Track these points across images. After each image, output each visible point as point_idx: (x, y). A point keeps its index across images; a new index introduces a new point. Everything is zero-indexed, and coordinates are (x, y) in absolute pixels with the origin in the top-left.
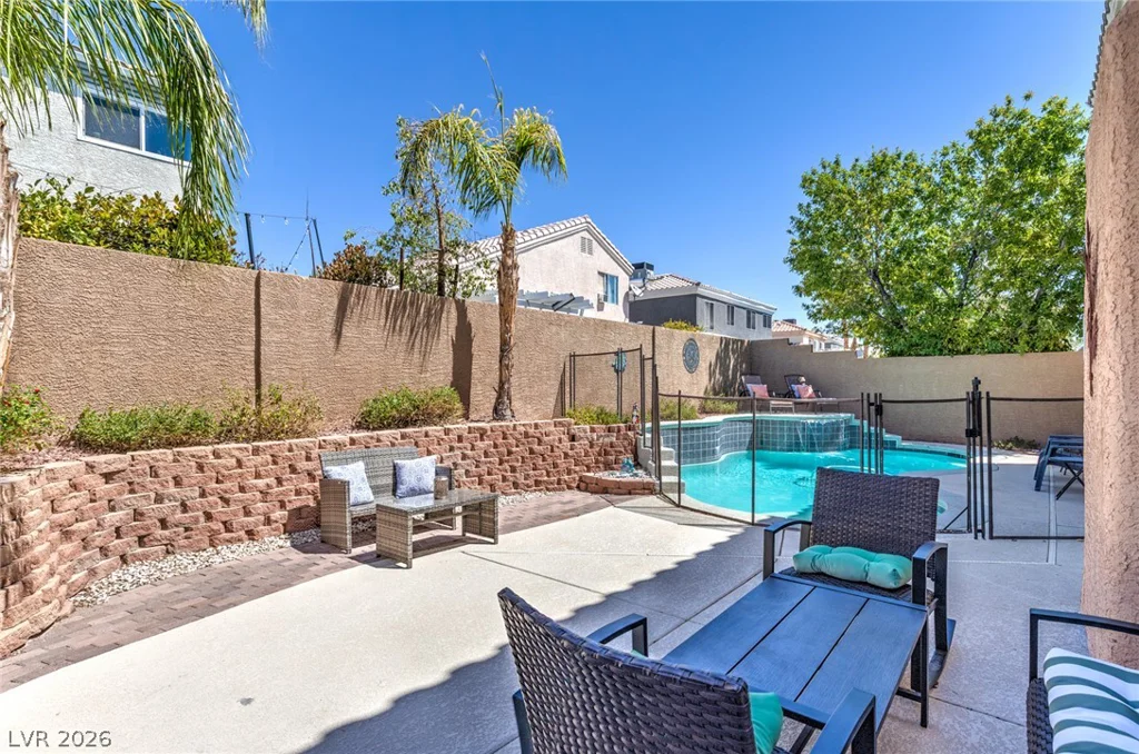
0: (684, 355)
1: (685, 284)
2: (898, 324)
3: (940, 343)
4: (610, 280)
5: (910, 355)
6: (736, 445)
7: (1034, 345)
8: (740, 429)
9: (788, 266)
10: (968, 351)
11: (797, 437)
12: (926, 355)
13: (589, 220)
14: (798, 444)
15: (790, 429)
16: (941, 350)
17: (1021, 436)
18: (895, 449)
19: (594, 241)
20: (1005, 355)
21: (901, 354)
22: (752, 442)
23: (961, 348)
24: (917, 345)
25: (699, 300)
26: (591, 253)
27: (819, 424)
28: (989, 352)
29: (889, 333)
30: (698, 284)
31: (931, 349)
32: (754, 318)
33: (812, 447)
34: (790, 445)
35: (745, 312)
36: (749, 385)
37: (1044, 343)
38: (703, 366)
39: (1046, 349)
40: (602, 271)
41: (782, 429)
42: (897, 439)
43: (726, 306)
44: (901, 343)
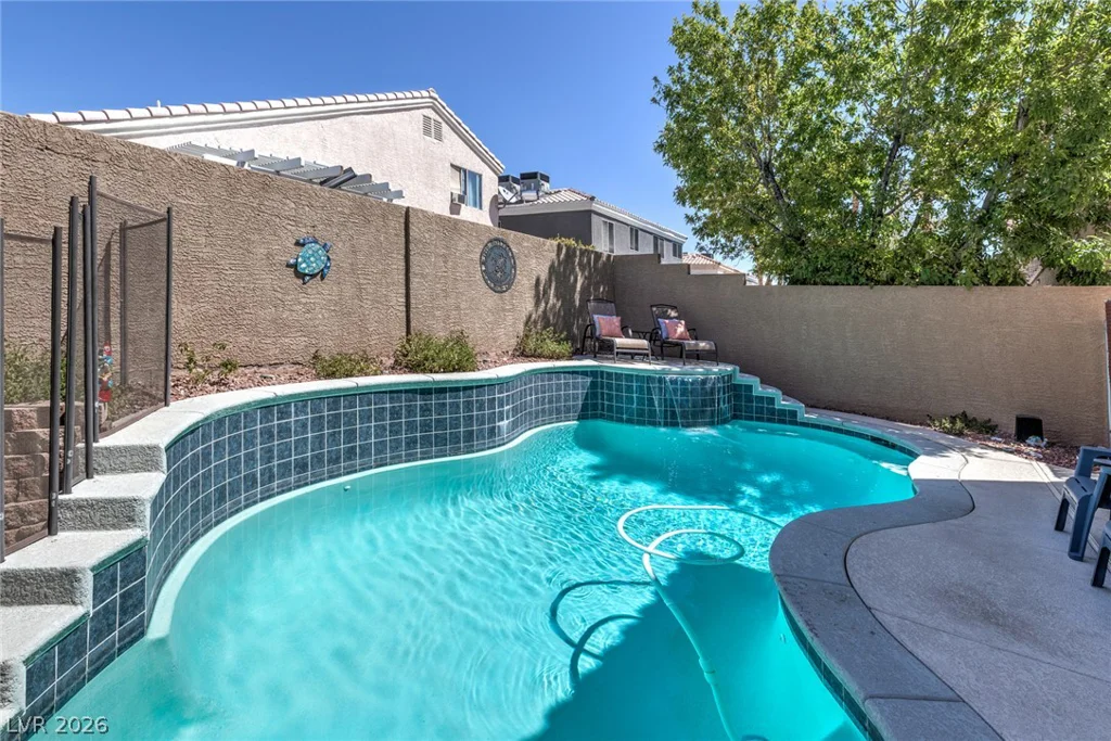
0: (482, 263)
1: (579, 198)
2: (799, 239)
3: (856, 268)
4: (470, 178)
5: (815, 284)
6: (558, 411)
7: (986, 274)
8: (567, 385)
9: (660, 158)
10: (891, 281)
11: (651, 401)
12: (836, 284)
13: (436, 96)
14: (652, 413)
15: (640, 389)
16: (856, 278)
17: (971, 413)
18: (795, 423)
19: (444, 125)
20: (945, 288)
21: (804, 282)
22: (585, 407)
23: (884, 275)
24: (825, 269)
25: (594, 218)
26: (439, 137)
27: (683, 382)
28: (923, 284)
29: (788, 252)
30: (592, 199)
31: (843, 275)
32: (662, 245)
33: (671, 421)
34: (641, 413)
35: (652, 237)
36: (596, 317)
37: (1000, 272)
38: (524, 284)
39: (1002, 282)
40: (457, 163)
41: (629, 389)
42: (799, 407)
43: (629, 229)
44: (802, 266)
